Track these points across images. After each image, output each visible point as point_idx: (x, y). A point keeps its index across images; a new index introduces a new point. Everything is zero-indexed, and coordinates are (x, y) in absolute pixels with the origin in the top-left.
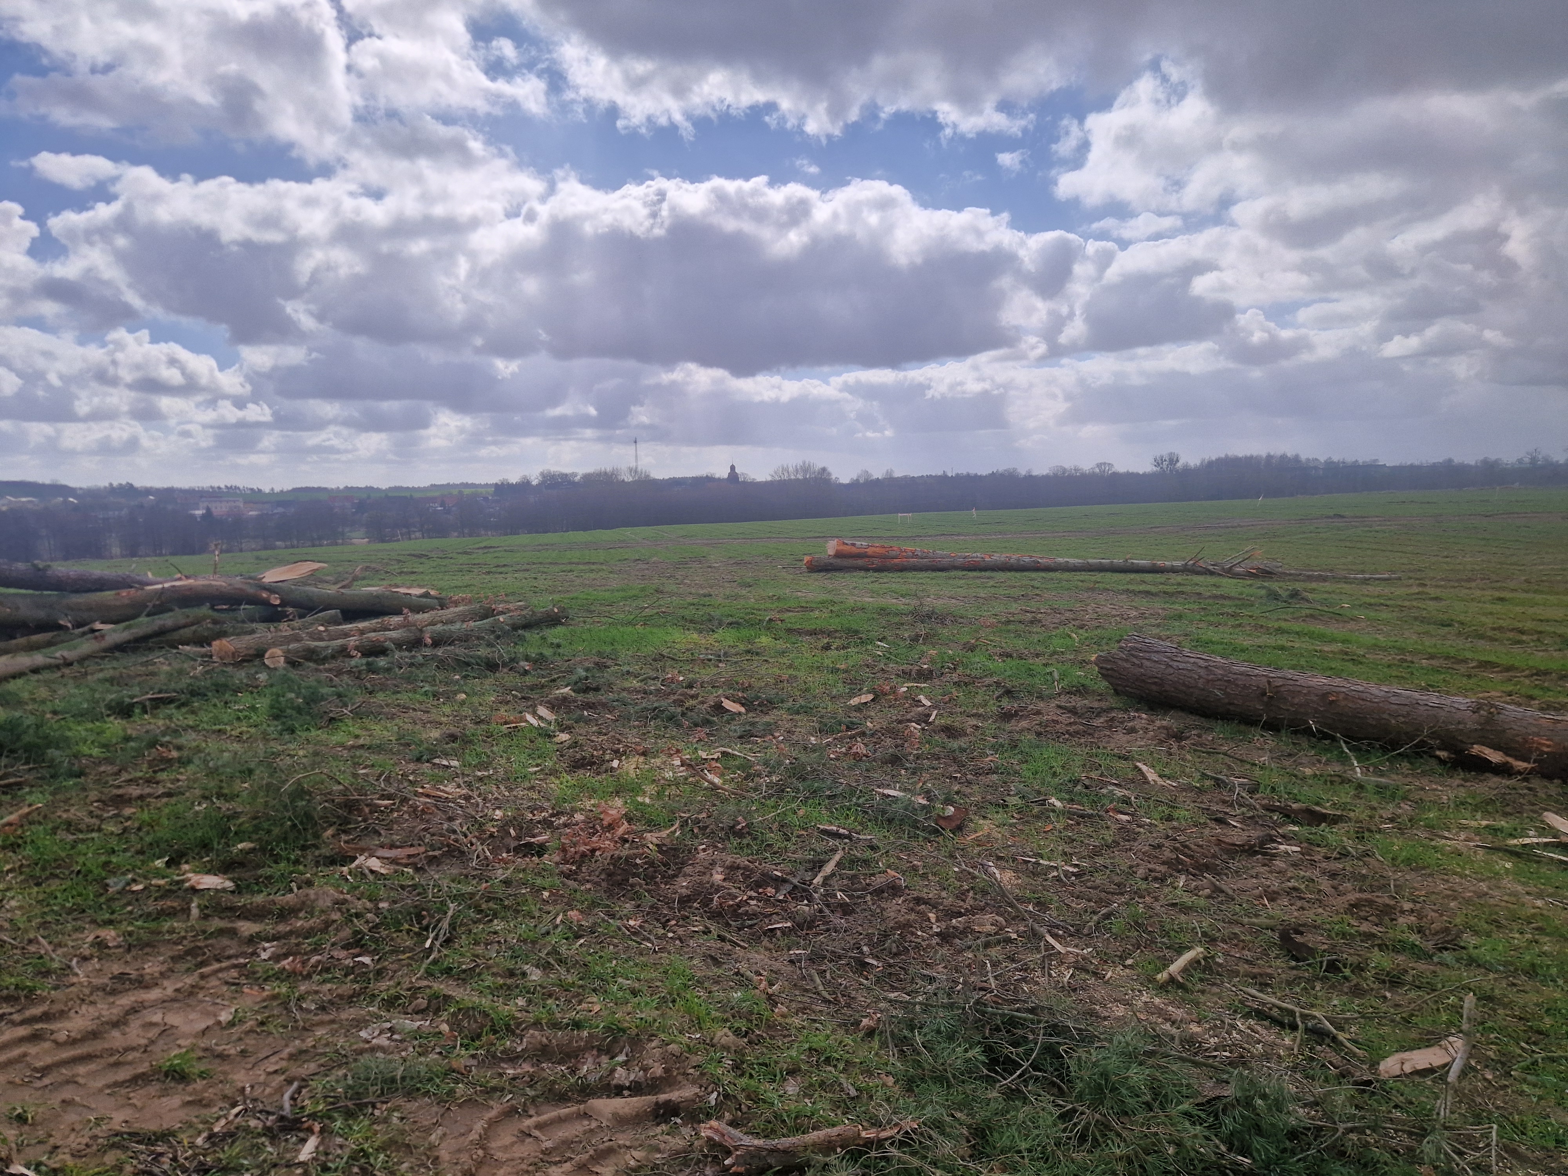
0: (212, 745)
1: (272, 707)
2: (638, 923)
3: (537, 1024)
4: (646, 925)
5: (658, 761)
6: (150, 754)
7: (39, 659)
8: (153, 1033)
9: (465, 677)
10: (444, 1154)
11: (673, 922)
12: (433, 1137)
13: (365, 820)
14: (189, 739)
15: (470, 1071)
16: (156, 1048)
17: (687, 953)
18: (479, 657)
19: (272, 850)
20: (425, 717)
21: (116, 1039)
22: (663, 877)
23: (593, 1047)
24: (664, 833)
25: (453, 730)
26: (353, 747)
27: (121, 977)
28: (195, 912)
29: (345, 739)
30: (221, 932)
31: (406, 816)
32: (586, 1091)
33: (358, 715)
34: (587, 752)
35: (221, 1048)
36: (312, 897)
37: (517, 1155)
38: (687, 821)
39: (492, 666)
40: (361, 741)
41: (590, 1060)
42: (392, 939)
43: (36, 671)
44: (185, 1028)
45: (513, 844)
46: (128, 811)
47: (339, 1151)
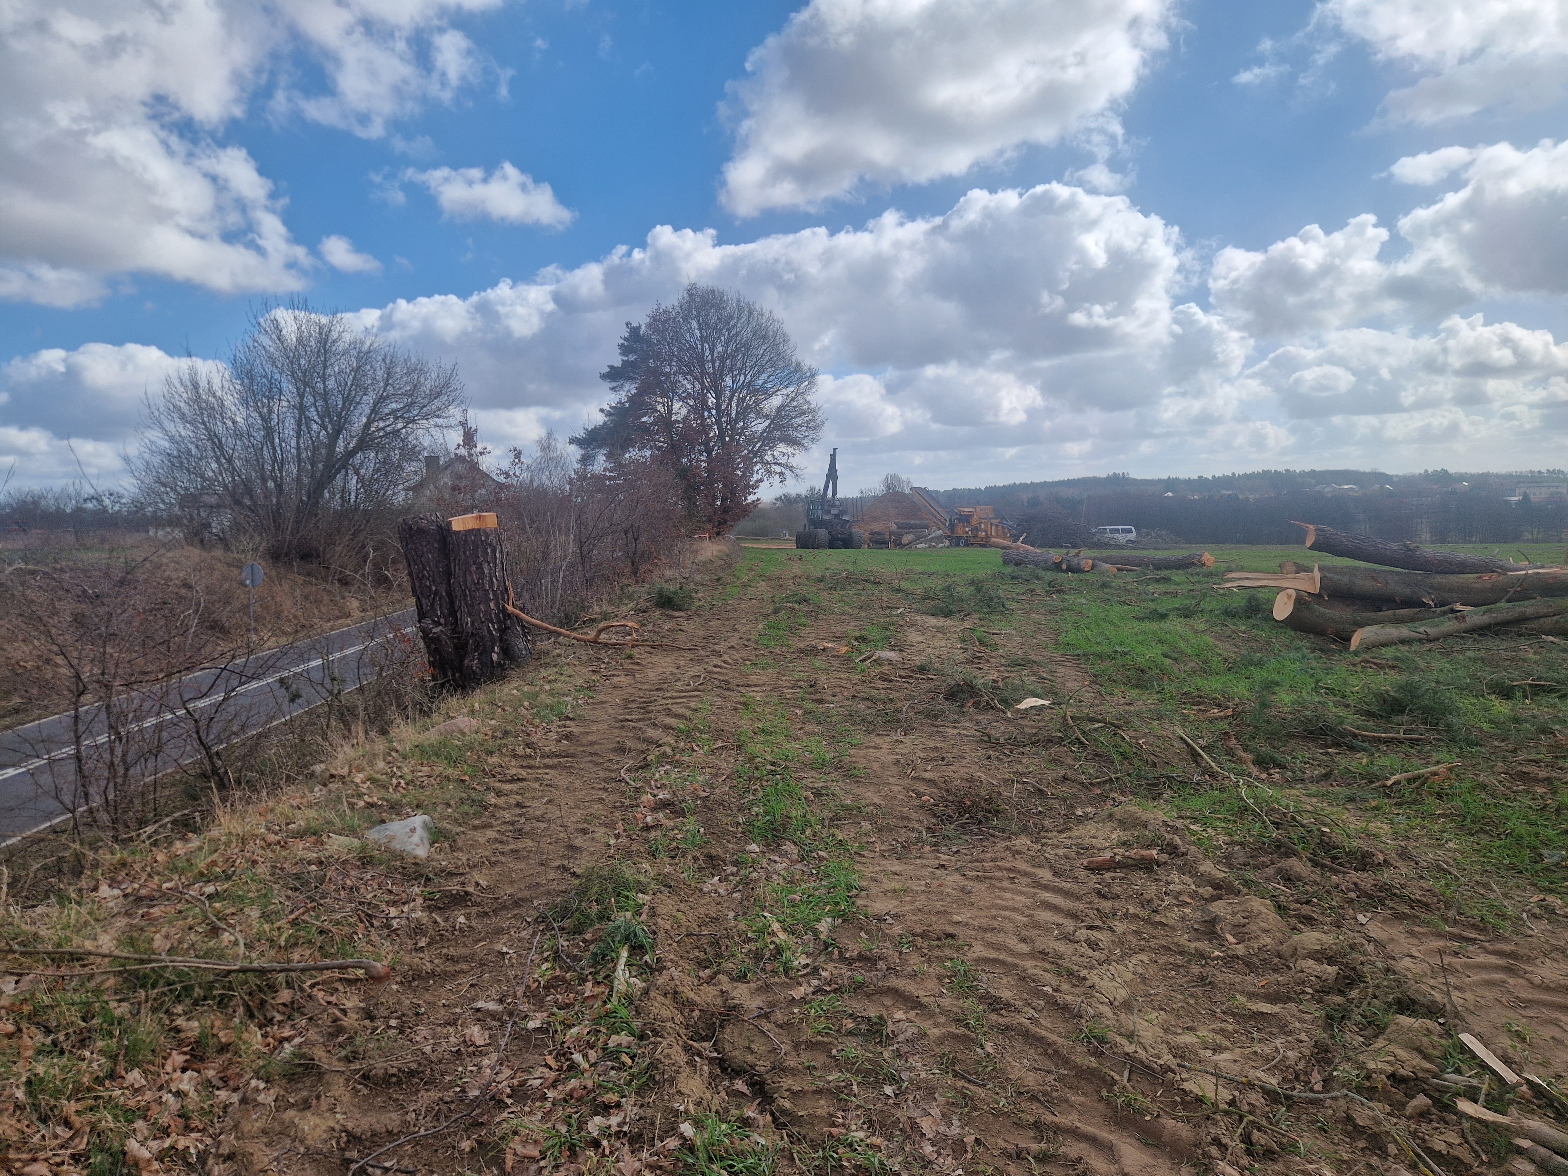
6: (1547, 739)
7: (1404, 631)
43: (1403, 642)
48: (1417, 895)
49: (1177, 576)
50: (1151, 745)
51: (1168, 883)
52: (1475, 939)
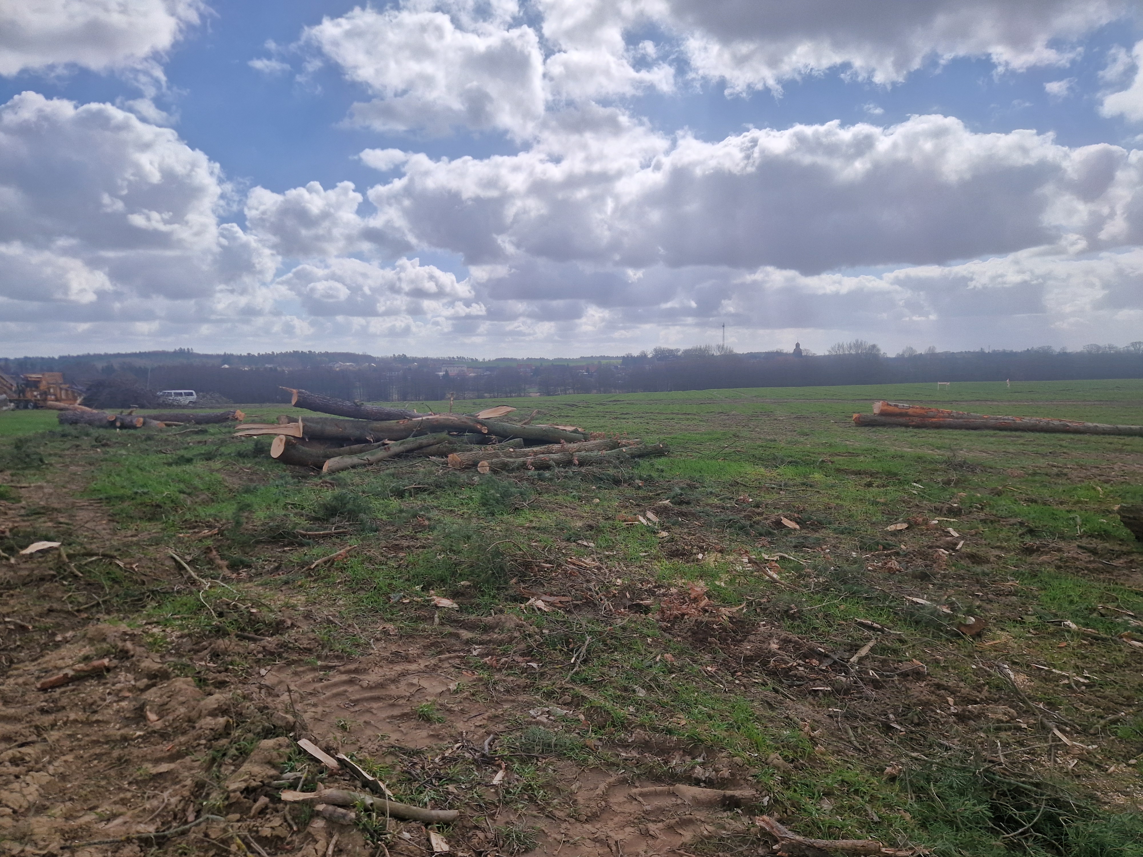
0: (448, 519)
1: (482, 498)
2: (714, 669)
3: (642, 726)
4: (720, 672)
5: (731, 558)
6: (414, 521)
7: (355, 460)
8: (413, 690)
9: (599, 488)
10: (580, 800)
11: (740, 674)
12: (573, 786)
13: (535, 576)
14: (434, 514)
15: (598, 749)
16: (414, 700)
17: (749, 697)
18: (609, 475)
19: (480, 587)
20: (573, 512)
21: (393, 690)
22: (733, 640)
23: (680, 749)
24: (735, 609)
25: (591, 522)
26: (529, 527)
27: (396, 654)
28: (437, 620)
29: (524, 522)
30: (451, 634)
31: (560, 576)
32: (674, 778)
33: (532, 507)
34: (681, 545)
35: (450, 705)
36: (503, 620)
37: (627, 810)
38: (752, 602)
39: (617, 482)
40: (534, 525)
41: (677, 757)
42: (550, 654)
43: (354, 467)
44: (430, 690)
45: (628, 603)
46: (401, 555)
47: (516, 783)
48: (305, 643)
49: (212, 429)
50: (143, 567)
51: (114, 685)
52: (335, 666)
